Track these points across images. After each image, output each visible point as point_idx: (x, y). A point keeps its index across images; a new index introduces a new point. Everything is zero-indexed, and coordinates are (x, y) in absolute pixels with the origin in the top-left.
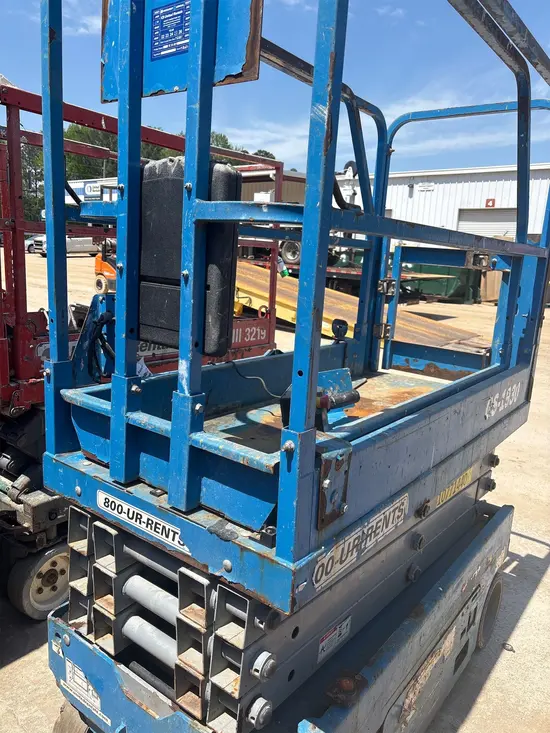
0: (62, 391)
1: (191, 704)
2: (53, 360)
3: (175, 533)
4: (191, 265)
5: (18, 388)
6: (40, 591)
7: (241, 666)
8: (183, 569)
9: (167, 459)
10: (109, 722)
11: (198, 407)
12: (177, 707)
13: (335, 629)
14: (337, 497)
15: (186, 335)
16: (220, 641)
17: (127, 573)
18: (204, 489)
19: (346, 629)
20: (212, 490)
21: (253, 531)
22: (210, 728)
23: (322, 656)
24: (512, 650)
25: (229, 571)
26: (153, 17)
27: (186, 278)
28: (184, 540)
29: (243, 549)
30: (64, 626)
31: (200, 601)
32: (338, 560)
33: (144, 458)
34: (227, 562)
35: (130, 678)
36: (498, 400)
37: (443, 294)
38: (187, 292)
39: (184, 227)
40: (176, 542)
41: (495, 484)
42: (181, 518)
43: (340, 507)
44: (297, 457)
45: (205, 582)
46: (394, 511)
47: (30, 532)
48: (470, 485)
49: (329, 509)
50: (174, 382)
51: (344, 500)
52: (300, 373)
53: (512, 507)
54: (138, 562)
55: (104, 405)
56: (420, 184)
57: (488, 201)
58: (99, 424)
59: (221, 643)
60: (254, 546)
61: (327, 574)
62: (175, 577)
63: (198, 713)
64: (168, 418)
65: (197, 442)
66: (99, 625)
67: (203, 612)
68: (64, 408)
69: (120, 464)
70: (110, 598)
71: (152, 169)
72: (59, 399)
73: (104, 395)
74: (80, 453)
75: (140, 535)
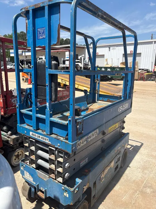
0: (21, 110)
1: (53, 176)
2: (18, 104)
3: (47, 139)
4: (48, 83)
5: (8, 110)
6: (15, 159)
7: (63, 166)
8: (50, 147)
9: (45, 124)
10: (35, 184)
11: (51, 112)
12: (50, 177)
13: (84, 160)
14: (81, 130)
15: (48, 97)
16: (58, 161)
17: (37, 150)
18: (53, 130)
19: (87, 160)
20: (55, 130)
21: (64, 138)
22: (57, 180)
23: (81, 166)
24: (130, 167)
25: (59, 146)
26: (37, 30)
27: (47, 85)
28: (50, 141)
29: (62, 141)
30: (24, 163)
31: (53, 154)
32: (82, 143)
33: (40, 124)
34: (59, 144)
35: (40, 173)
36: (122, 107)
37: (119, 78)
38: (48, 89)
39: (46, 75)
40: (48, 141)
41: (124, 128)
42: (49, 136)
43: (81, 131)
44: (71, 121)
45: (54, 149)
46: (95, 133)
47: (12, 145)
48: (118, 128)
49: (79, 132)
50: (46, 107)
51: (82, 130)
52: (71, 105)
53: (129, 133)
54: (40, 147)
55: (31, 113)
56: (112, 47)
57: (131, 51)
58: (30, 117)
59: (58, 162)
60: (64, 140)
61: (79, 146)
62: (48, 149)
63: (54, 178)
64: (45, 115)
65: (51, 120)
66: (32, 162)
67: (54, 156)
68: (21, 114)
69: (35, 126)
70: (34, 156)
71: (39, 62)
72: (20, 112)
73: (31, 111)
74: (25, 124)
75: (40, 141)
